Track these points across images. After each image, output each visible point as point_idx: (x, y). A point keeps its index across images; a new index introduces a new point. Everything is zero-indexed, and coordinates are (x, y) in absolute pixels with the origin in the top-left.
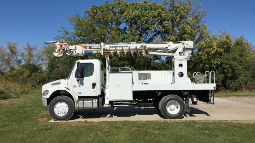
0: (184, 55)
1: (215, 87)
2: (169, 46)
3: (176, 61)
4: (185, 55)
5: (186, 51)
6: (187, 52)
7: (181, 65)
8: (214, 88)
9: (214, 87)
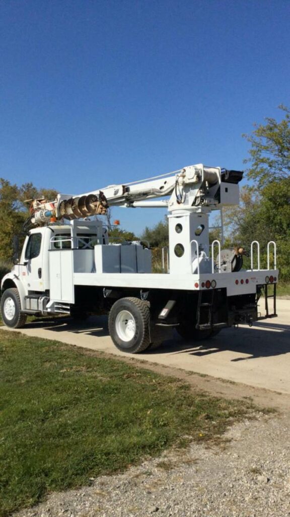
0: (186, 202)
1: (198, 282)
2: (165, 183)
3: (171, 217)
4: (188, 200)
5: (189, 191)
6: (191, 195)
7: (179, 227)
8: (196, 285)
9: (196, 282)
